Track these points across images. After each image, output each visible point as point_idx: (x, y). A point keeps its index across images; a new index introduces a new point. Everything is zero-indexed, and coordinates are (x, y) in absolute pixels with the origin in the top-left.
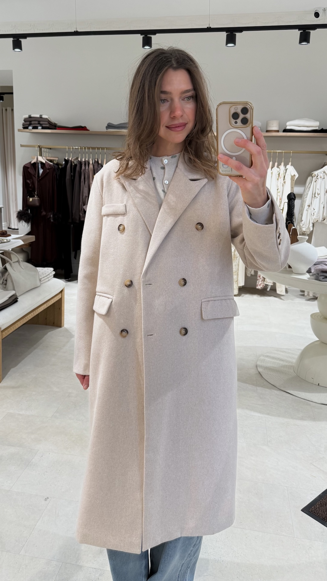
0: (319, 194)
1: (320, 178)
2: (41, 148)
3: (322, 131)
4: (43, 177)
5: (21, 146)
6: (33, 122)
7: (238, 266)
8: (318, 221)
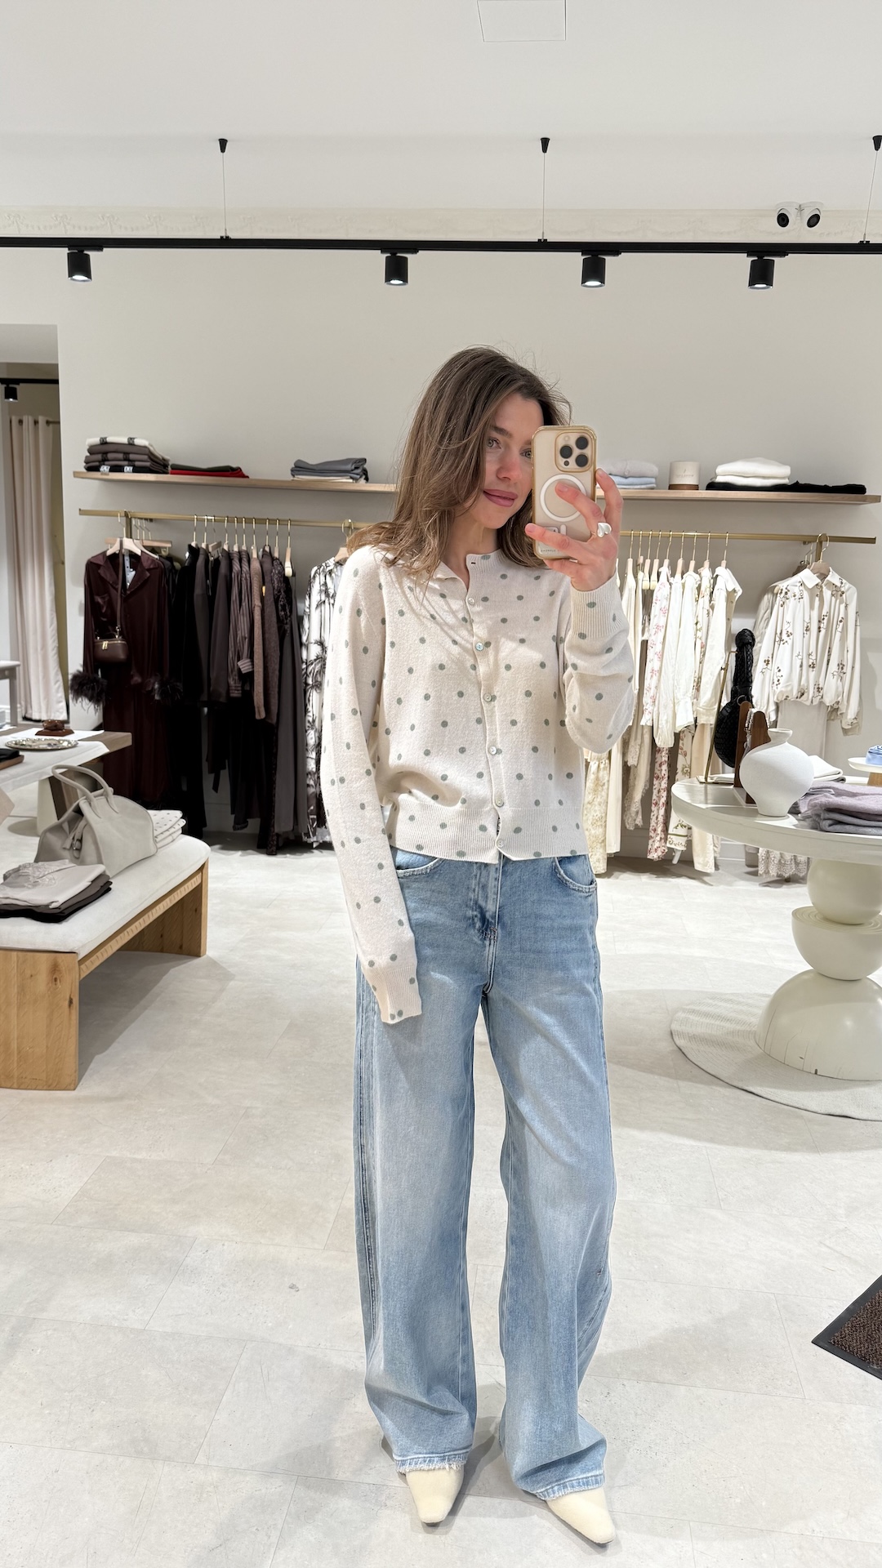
0: (791, 635)
1: (793, 598)
2: (131, 520)
3: (796, 487)
4: (136, 589)
5: (80, 514)
6: (110, 456)
7: (607, 806)
8: (787, 697)
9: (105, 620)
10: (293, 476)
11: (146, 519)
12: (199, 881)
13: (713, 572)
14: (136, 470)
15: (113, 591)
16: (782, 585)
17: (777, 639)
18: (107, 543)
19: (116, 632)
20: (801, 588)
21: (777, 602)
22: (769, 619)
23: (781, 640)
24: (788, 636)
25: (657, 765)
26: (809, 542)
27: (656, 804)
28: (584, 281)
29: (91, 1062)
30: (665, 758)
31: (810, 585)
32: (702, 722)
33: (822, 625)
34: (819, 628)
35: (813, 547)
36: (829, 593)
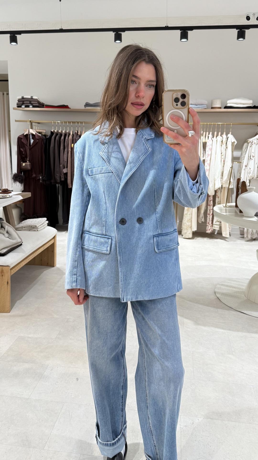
0: (254, 156)
1: (254, 144)
2: (32, 123)
3: (255, 107)
4: (34, 146)
5: (15, 122)
6: (25, 102)
7: (192, 215)
8: (253, 178)
9: (24, 156)
10: (85, 107)
11: (37, 123)
12: (53, 242)
13: (227, 136)
14: (34, 107)
15: (26, 147)
16: (251, 140)
17: (249, 158)
18: (24, 131)
19: (27, 160)
20: (257, 141)
21: (249, 146)
22: (246, 151)
23: (251, 158)
25: (209, 201)
27: (209, 214)
29: (15, 303)
30: (212, 199)
32: (224, 187)
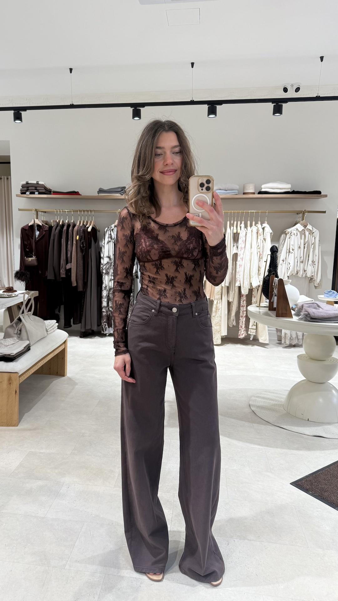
1: (293, 235)
3: (293, 192)
4: (40, 239)
5: (19, 210)
6: (30, 188)
9: (28, 250)
10: (98, 194)
12: (64, 347)
13: (262, 226)
15: (31, 239)
16: (289, 230)
18: (29, 221)
19: (33, 254)
20: (297, 231)
21: (287, 237)
22: (284, 244)
23: (289, 252)
24: (293, 250)
25: (241, 301)
26: (299, 213)
28: (208, 115)
29: (24, 416)
30: (245, 298)
31: (300, 230)
33: (305, 246)
34: (304, 247)
35: (301, 215)
36: (308, 233)
